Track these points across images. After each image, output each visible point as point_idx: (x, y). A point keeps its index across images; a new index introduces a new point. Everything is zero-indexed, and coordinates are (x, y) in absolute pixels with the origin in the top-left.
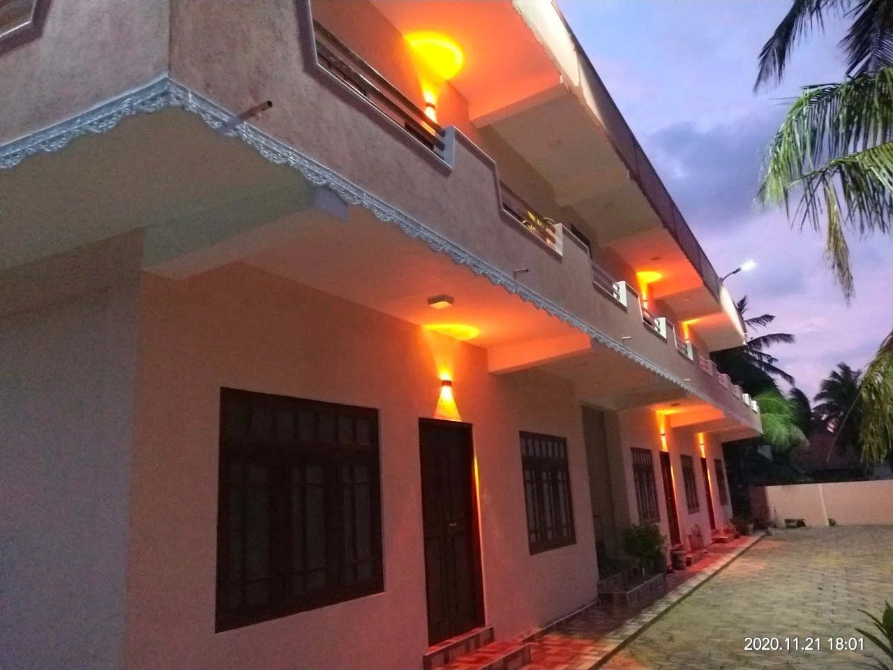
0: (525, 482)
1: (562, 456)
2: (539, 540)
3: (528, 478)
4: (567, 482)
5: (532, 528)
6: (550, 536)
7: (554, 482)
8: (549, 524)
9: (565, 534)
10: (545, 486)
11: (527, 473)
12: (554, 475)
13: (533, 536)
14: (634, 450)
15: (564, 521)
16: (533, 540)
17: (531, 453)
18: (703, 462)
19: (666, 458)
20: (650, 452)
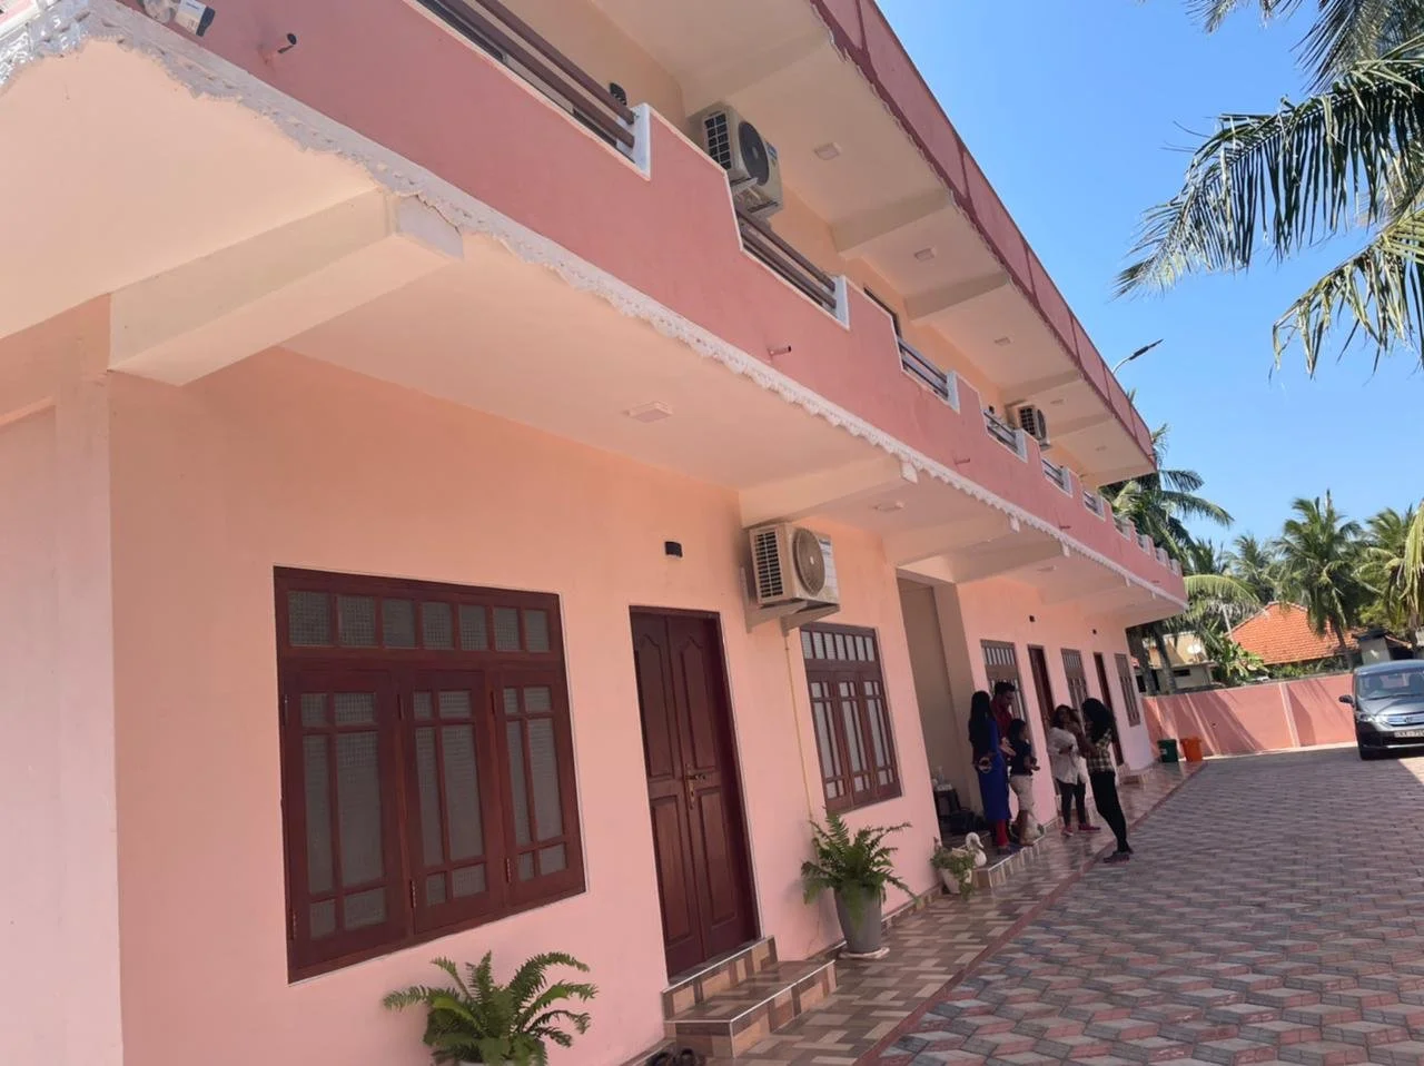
0: (813, 701)
1: (871, 658)
2: (842, 793)
3: (817, 693)
4: (881, 696)
5: (829, 774)
6: (858, 784)
7: (860, 698)
8: (855, 767)
9: (883, 780)
10: (846, 706)
11: (816, 687)
12: (860, 690)
13: (831, 787)
14: (986, 644)
15: (880, 762)
16: (832, 793)
17: (820, 654)
18: (1099, 658)
19: (1038, 655)
20: (1011, 647)
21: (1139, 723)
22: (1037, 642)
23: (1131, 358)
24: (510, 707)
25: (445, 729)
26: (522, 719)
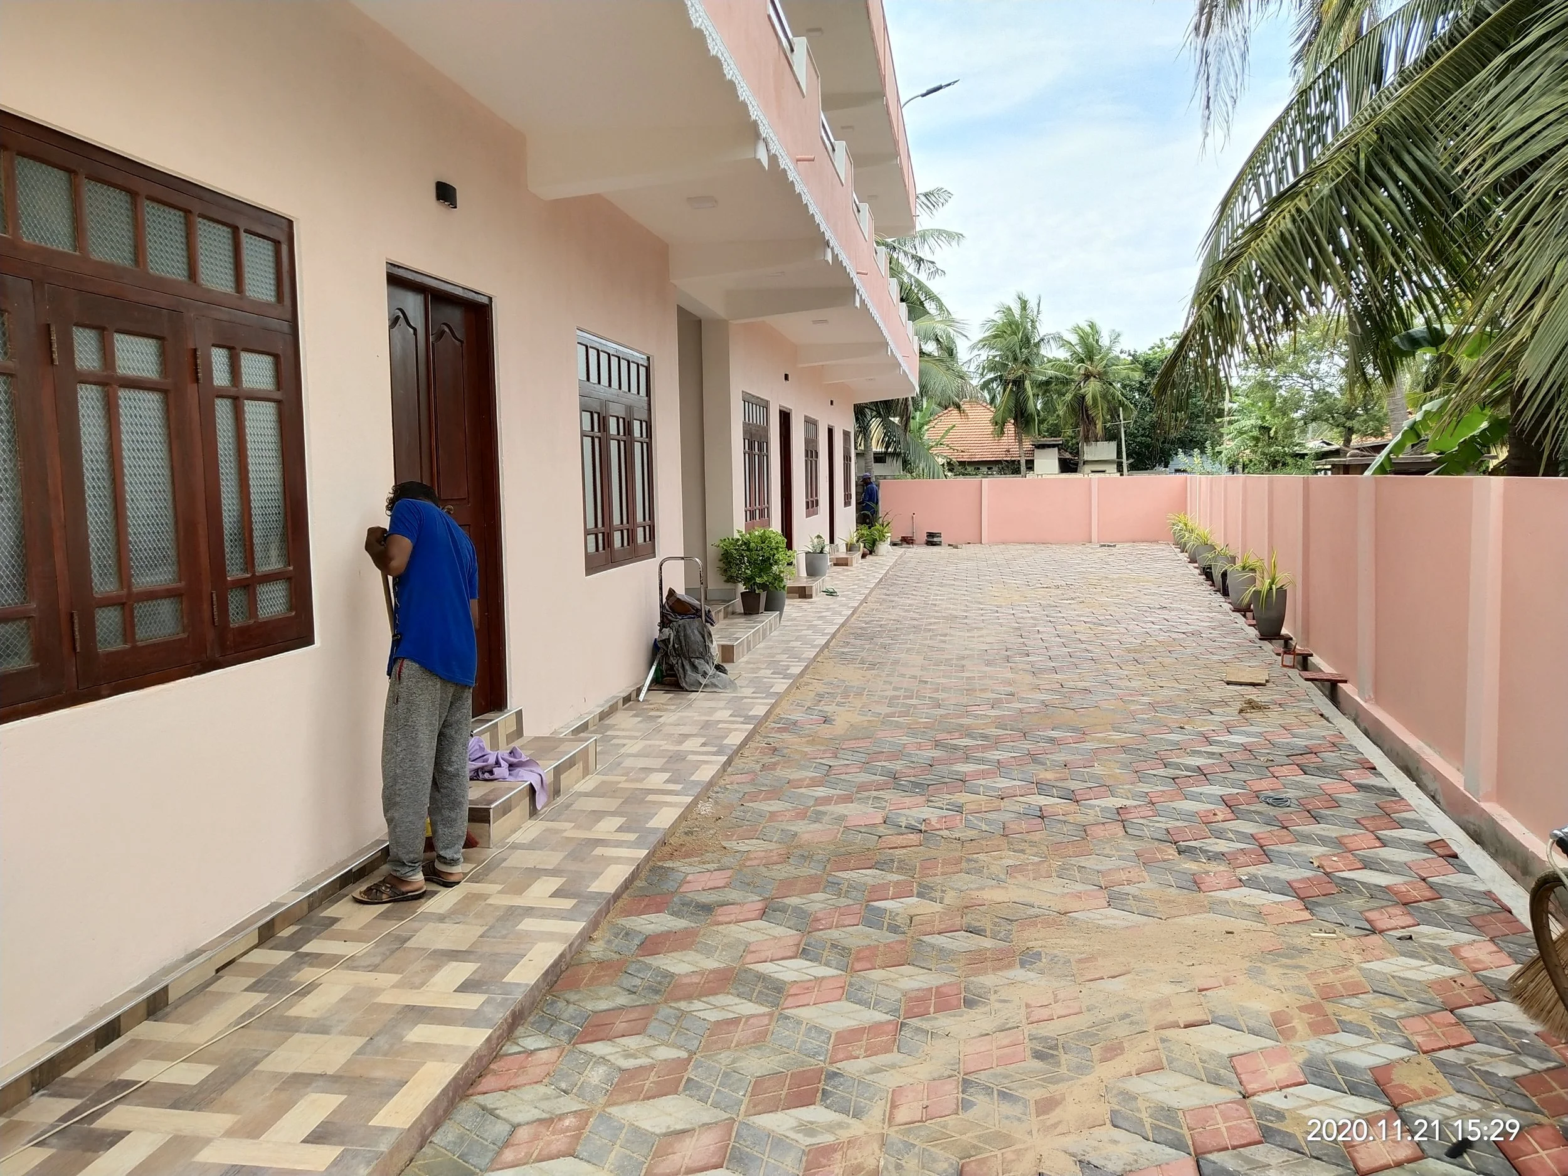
0: (583, 435)
1: (643, 392)
2: (600, 548)
3: (587, 427)
4: (648, 440)
5: (591, 525)
6: (617, 540)
7: (627, 439)
8: (616, 520)
9: (641, 540)
10: (614, 445)
11: (587, 419)
12: (628, 430)
13: (592, 541)
14: (748, 399)
15: (639, 517)
16: (592, 548)
17: (594, 377)
18: (830, 431)
19: (785, 418)
20: (765, 405)
21: (850, 505)
22: (788, 405)
23: (923, 95)
24: (220, 377)
25: (123, 393)
26: (237, 399)
